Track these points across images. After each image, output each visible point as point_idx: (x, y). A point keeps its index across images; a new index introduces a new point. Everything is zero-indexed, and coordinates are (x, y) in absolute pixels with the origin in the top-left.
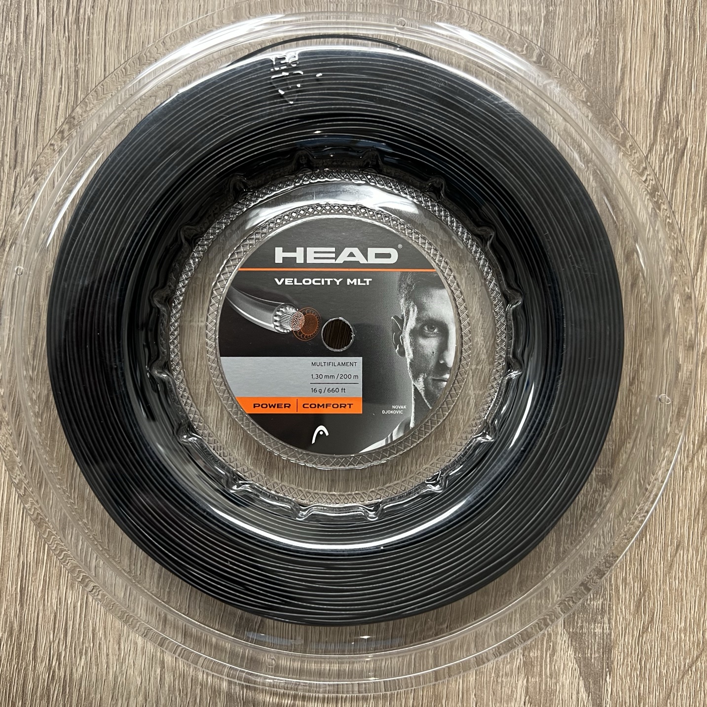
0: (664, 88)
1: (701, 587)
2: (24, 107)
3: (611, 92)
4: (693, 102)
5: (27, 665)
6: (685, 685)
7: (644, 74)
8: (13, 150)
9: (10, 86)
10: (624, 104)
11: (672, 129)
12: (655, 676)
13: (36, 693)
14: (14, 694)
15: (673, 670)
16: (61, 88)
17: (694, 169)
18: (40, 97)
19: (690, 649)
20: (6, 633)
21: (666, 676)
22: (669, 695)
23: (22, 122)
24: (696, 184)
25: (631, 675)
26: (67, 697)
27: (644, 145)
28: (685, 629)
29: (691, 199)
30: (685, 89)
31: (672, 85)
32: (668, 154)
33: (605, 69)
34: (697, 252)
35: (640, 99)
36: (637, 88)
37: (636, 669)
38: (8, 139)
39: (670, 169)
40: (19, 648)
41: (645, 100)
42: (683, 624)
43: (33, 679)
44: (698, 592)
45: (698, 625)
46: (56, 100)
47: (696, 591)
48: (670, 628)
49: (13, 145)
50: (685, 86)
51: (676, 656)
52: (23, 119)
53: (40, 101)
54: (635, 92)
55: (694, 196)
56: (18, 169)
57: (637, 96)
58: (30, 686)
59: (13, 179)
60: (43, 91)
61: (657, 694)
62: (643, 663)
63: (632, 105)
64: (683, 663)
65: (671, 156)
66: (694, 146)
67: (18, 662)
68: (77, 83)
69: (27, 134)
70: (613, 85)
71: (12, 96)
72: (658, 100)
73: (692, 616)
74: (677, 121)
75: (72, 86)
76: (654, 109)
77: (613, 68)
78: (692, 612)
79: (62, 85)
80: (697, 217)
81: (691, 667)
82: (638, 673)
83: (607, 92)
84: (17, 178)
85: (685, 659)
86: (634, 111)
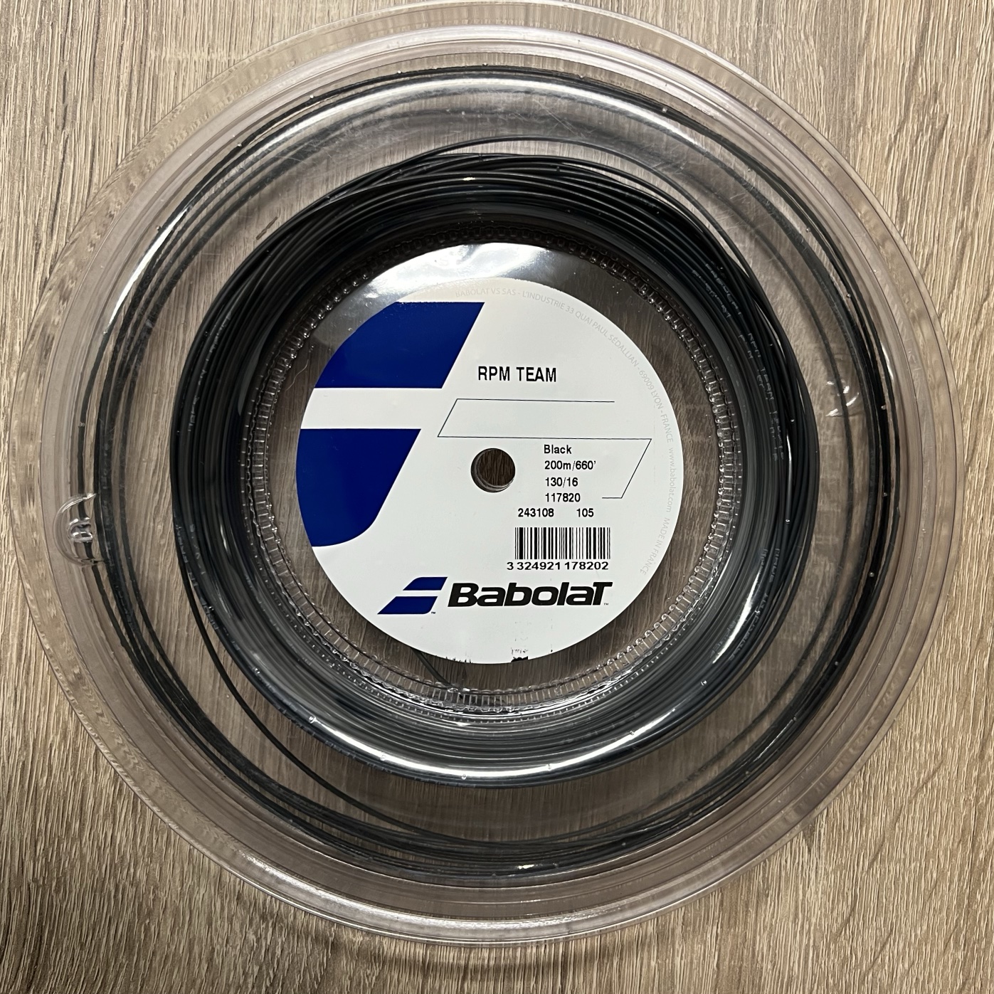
0: (921, 48)
1: (942, 685)
2: (75, 46)
3: (853, 51)
4: (956, 67)
5: (86, 777)
6: (918, 806)
7: (896, 29)
8: (61, 104)
9: (56, 16)
10: (868, 67)
11: (929, 103)
12: (881, 794)
13: (98, 812)
14: (70, 813)
15: (904, 787)
16: (125, 21)
17: (954, 156)
18: (97, 33)
19: (926, 762)
20: (59, 736)
21: (896, 794)
22: (898, 818)
23: (73, 66)
24: (956, 175)
25: (852, 793)
26: (139, 816)
27: (892, 123)
28: (921, 736)
29: (949, 195)
30: (947, 51)
31: (931, 45)
32: (922, 135)
33: (846, 20)
34: (954, 263)
35: (889, 62)
36: (886, 46)
37: (858, 785)
38: (54, 88)
39: (923, 155)
40: (75, 756)
41: (895, 63)
42: (918, 731)
43: (94, 794)
44: (938, 691)
45: (937, 732)
46: (119, 37)
47: (935, 691)
48: (902, 736)
49: (61, 97)
50: (947, 47)
51: (909, 770)
52: (74, 62)
53: (97, 37)
54: (883, 53)
55: (954, 191)
56: (68, 129)
57: (885, 57)
58: (90, 802)
59: (62, 143)
60: (101, 25)
61: (884, 816)
62: (868, 778)
63: (878, 70)
64: (916, 779)
65: (926, 138)
66: (956, 126)
67: (75, 773)
68: (146, 16)
69: (80, 84)
70: (855, 42)
71: (59, 30)
72: (912, 64)
73: (930, 721)
74: (935, 93)
75: (141, 19)
76: (906, 75)
77: (856, 20)
78: (931, 716)
79: (126, 17)
80: (956, 219)
81: (925, 783)
82: (861, 790)
83: (847, 52)
84: (67, 142)
85: (919, 773)
86: (880, 78)
